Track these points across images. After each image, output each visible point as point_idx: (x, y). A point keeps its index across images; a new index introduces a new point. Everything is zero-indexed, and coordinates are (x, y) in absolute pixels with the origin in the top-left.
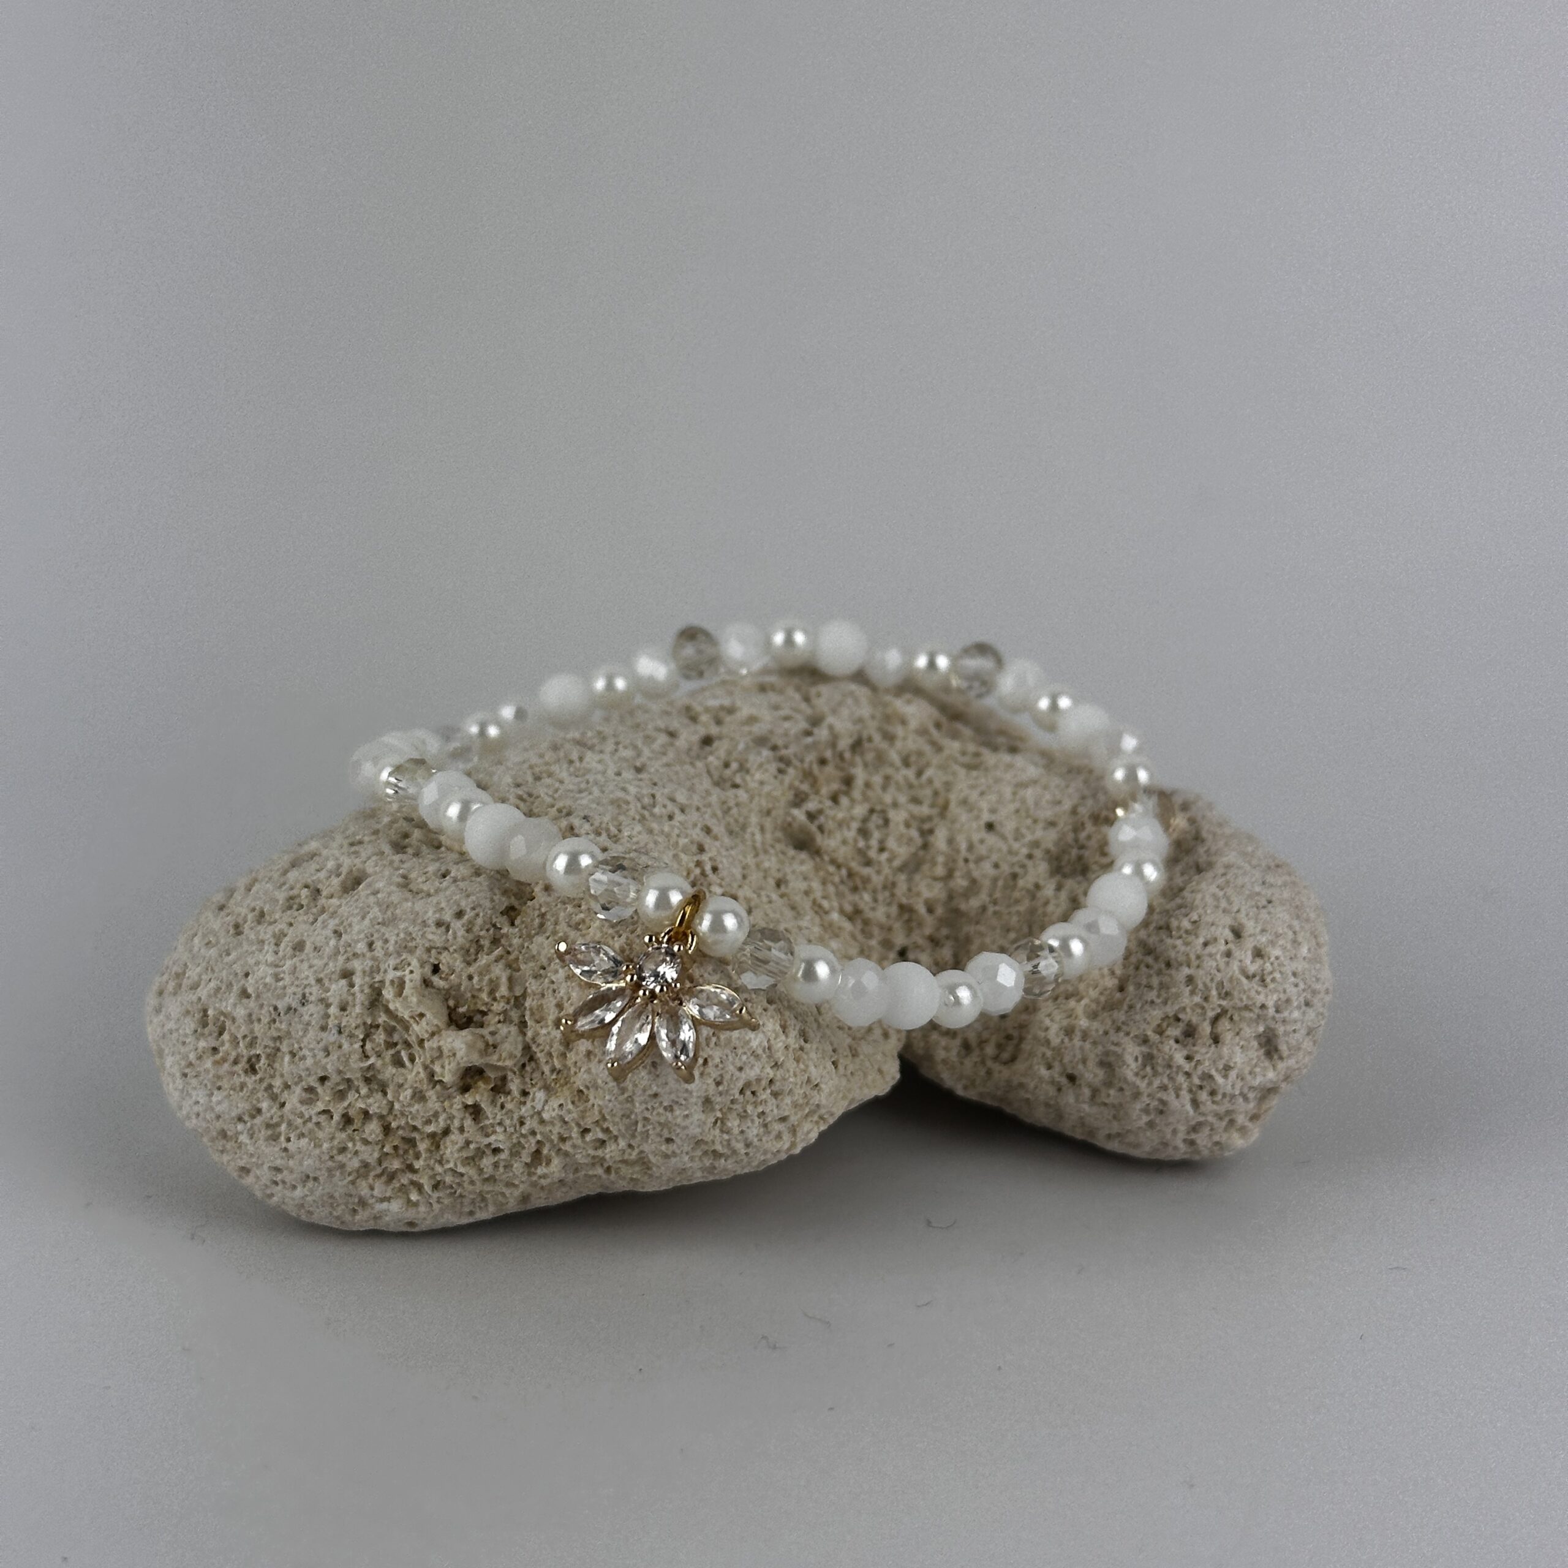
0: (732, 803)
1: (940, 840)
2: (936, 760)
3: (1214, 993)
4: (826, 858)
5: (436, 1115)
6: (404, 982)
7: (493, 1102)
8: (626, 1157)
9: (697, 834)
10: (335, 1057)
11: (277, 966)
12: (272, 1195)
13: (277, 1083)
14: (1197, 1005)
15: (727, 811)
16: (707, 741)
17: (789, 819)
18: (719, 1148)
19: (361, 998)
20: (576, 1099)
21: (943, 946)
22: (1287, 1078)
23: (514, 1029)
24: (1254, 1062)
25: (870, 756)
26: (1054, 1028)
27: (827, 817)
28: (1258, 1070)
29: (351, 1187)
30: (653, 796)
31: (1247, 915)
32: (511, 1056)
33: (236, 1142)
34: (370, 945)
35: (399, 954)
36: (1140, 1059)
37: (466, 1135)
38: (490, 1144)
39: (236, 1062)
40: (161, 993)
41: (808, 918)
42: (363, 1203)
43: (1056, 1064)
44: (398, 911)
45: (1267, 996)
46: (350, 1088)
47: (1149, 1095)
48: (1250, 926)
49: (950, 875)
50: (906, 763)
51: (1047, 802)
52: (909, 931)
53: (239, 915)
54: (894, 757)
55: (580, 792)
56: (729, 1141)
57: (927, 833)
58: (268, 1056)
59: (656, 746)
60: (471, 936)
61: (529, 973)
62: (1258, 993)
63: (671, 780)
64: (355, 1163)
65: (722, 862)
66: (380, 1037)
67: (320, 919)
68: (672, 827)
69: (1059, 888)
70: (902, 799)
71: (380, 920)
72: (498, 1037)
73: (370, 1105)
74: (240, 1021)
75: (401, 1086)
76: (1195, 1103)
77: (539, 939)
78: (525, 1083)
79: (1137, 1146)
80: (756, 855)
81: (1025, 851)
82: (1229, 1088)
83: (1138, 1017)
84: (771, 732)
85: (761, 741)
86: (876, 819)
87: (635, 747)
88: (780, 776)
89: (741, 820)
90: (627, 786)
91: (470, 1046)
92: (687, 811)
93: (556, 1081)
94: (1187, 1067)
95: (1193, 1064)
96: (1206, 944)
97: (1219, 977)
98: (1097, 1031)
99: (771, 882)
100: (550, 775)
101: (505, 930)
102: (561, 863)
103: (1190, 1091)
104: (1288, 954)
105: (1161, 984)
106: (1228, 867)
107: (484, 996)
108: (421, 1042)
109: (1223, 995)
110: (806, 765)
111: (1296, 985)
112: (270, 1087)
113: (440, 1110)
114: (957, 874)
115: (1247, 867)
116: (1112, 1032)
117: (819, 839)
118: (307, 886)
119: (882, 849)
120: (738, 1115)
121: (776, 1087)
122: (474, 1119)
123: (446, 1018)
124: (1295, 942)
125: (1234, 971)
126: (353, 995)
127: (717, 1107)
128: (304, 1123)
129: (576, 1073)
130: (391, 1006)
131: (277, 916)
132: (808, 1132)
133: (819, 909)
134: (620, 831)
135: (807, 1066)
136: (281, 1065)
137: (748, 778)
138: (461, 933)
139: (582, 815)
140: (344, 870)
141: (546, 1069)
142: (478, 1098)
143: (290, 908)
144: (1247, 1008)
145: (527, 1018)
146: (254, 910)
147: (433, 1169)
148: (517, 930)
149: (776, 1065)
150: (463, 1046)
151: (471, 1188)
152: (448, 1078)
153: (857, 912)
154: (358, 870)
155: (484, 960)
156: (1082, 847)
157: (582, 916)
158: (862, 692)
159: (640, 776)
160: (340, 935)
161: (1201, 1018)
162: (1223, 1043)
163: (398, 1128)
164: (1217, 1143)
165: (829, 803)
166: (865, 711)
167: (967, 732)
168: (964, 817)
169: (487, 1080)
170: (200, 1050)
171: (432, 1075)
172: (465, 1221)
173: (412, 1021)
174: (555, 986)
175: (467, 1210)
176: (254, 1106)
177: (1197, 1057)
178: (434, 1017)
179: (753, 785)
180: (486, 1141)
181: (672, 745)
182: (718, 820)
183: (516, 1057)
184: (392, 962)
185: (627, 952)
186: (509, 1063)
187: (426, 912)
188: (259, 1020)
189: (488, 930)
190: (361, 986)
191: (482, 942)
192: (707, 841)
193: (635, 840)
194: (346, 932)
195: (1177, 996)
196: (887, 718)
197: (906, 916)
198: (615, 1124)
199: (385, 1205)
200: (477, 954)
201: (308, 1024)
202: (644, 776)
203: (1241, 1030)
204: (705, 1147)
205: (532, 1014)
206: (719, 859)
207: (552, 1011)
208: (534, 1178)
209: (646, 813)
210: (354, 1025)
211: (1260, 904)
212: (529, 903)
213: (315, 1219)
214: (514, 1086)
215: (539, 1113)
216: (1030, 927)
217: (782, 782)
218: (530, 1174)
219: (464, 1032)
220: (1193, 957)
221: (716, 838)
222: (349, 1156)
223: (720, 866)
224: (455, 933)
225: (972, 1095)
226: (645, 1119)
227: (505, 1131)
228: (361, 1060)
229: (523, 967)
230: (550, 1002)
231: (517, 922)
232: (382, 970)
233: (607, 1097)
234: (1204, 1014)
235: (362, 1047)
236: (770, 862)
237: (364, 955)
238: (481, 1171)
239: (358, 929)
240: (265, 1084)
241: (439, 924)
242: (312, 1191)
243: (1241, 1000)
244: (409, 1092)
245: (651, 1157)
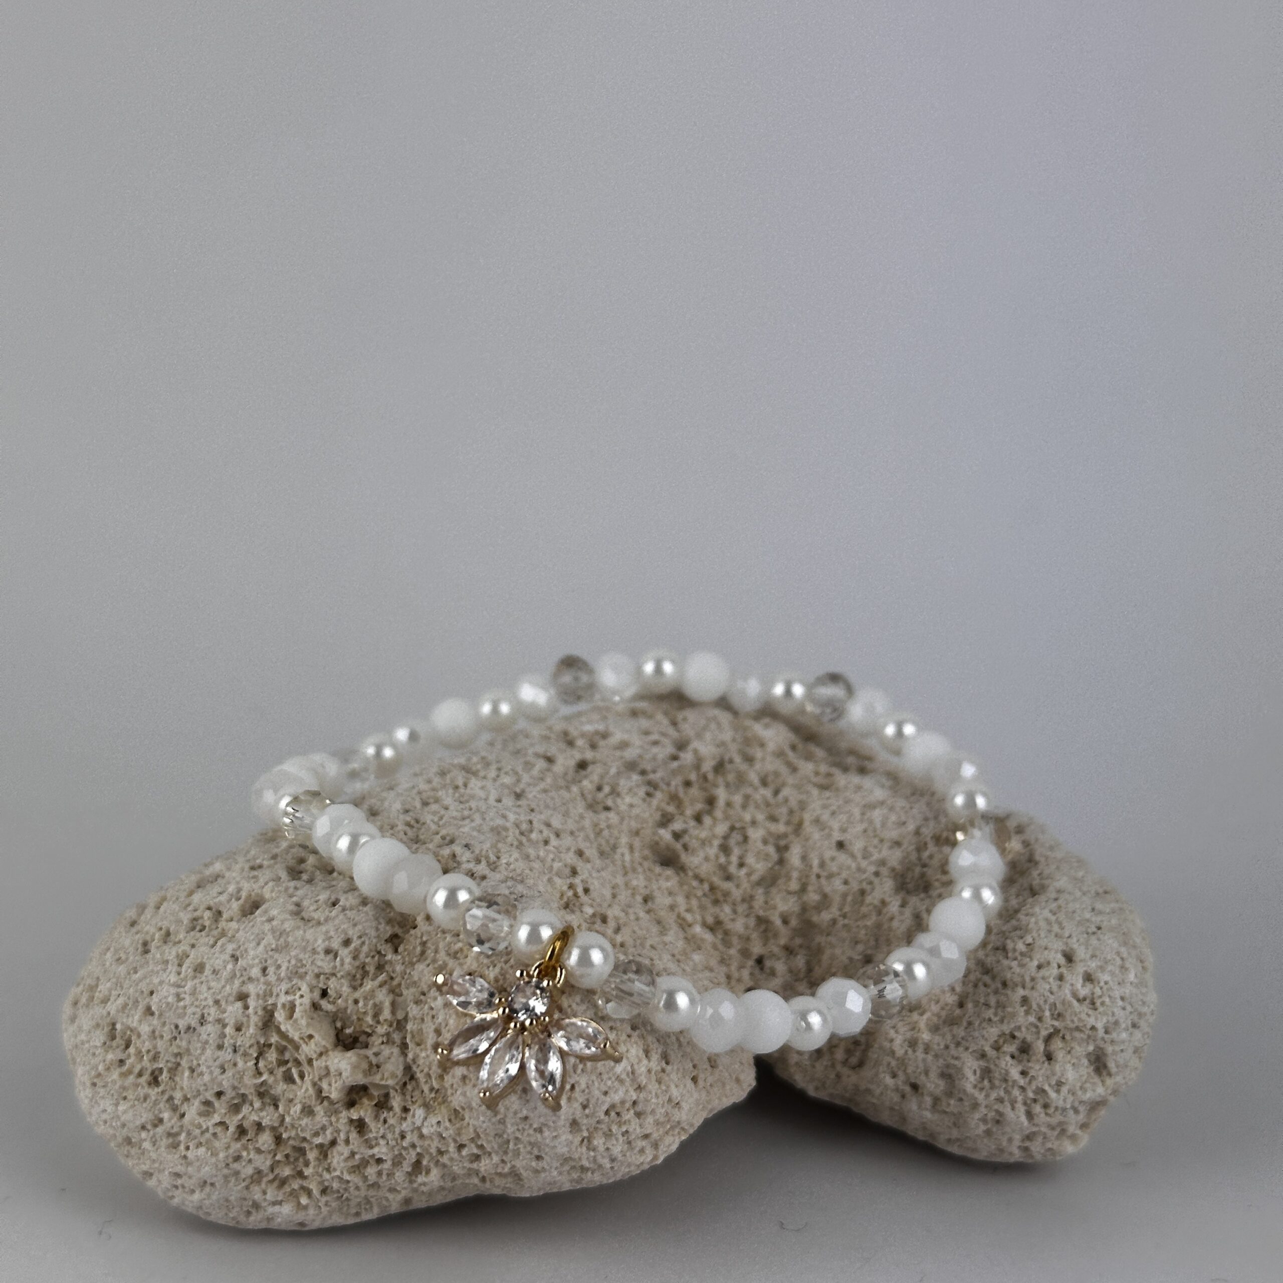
0: (603, 825)
1: (794, 857)
2: (790, 780)
3: (1047, 1013)
4: (690, 874)
5: (324, 1128)
6: (295, 1006)
7: (377, 1117)
8: (499, 1170)
9: (570, 858)
10: (230, 1074)
11: (179, 986)
12: (173, 1197)
13: (178, 1095)
14: (1032, 1024)
15: (599, 833)
16: (582, 765)
17: (657, 838)
18: (586, 1163)
19: (254, 1020)
20: (453, 1117)
21: (796, 954)
22: (1115, 1092)
23: (396, 1051)
24: (1084, 1078)
25: (731, 777)
26: (899, 1040)
27: (690, 836)
28: (1088, 1085)
29: (245, 1192)
30: (531, 822)
31: (1078, 941)
32: (393, 1075)
33: (140, 1148)
34: (264, 970)
35: (290, 979)
36: (978, 1072)
37: (351, 1147)
38: (374, 1155)
39: (140, 1075)
40: (76, 1003)
41: (672, 932)
42: (256, 1206)
43: (900, 1073)
44: (290, 939)
45: (1096, 1019)
46: (244, 1101)
47: (986, 1107)
48: (1081, 953)
49: (803, 889)
50: (764, 783)
51: (894, 823)
52: (766, 941)
53: (147, 933)
54: (753, 777)
55: (464, 819)
56: (595, 1157)
57: (782, 850)
58: (170, 1070)
59: (535, 772)
60: (357, 963)
61: (410, 997)
62: (1089, 1015)
63: (547, 807)
64: (249, 1171)
65: (593, 884)
66: (272, 1056)
67: (219, 943)
68: (548, 852)
69: (903, 905)
70: (760, 817)
71: (274, 946)
72: (381, 1058)
73: (262, 1118)
74: (145, 1037)
75: (291, 1101)
76: (1030, 1115)
77: (420, 967)
78: (405, 1100)
79: (975, 1150)
80: (626, 874)
81: (872, 869)
82: (1061, 1103)
83: (976, 1034)
84: (640, 756)
85: (631, 766)
86: (736, 837)
87: (516, 773)
88: (648, 799)
89: (612, 841)
90: (508, 813)
91: (355, 1067)
92: (562, 835)
93: (435, 1099)
94: (1022, 1082)
95: (1027, 1080)
96: (1039, 967)
97: (1052, 999)
98: (938, 1044)
99: (639, 899)
100: (437, 801)
101: (389, 957)
102: (440, 897)
103: (1025, 1104)
104: (1116, 979)
105: (998, 1002)
106: (1059, 891)
107: (369, 1019)
108: (310, 1061)
109: (1055, 1016)
110: (672, 788)
111: (1124, 1009)
112: (171, 1099)
113: (326, 1123)
114: (810, 888)
115: (1078, 894)
116: (952, 1046)
117: (684, 857)
118: (209, 908)
119: (741, 865)
120: (604, 1133)
121: (639, 1108)
122: (359, 1132)
123: (332, 1039)
124: (1123, 968)
125: (1066, 995)
126: (248, 1016)
127: (584, 1128)
128: (203, 1133)
129: (452, 1094)
130: (283, 1028)
131: (181, 936)
132: (670, 1145)
133: (684, 925)
134: (498, 858)
135: (668, 1087)
136: (182, 1079)
137: (619, 801)
138: (348, 960)
139: (464, 843)
140: (244, 894)
141: (426, 1088)
142: (362, 1113)
143: (193, 929)
144: (1078, 1029)
145: (408, 1040)
146: (161, 929)
147: (321, 1176)
148: (399, 957)
149: (639, 1088)
150: (349, 1067)
151: (357, 1193)
152: (334, 1095)
153: (719, 923)
154: (257, 895)
155: (369, 985)
156: (924, 866)
157: (460, 945)
158: (724, 717)
159: (519, 803)
160: (237, 960)
161: (1035, 1036)
162: (1056, 1061)
163: (289, 1138)
164: (1050, 1149)
165: (692, 823)
166: (727, 735)
167: (820, 753)
168: (816, 836)
169: (371, 1097)
170: (107, 1062)
171: (320, 1091)
172: (351, 1221)
173: (301, 1042)
174: (434, 1012)
175: (354, 1211)
176: (155, 1116)
177: (1032, 1073)
178: (322, 1038)
179: (623, 808)
180: (371, 1152)
181: (548, 770)
182: (591, 843)
183: (397, 1077)
184: (284, 987)
185: (501, 982)
186: (390, 1082)
187: (316, 940)
188: (162, 1037)
189: (373, 957)
190: (256, 1008)
191: (367, 968)
192: (580, 865)
193: (512, 867)
194: (242, 956)
195: (1014, 1015)
196: (747, 741)
197: (763, 927)
198: (489, 1142)
199: (277, 1208)
200: (362, 979)
201: (206, 1042)
202: (523, 802)
203: (1072, 1048)
204: (573, 1164)
205: (413, 1037)
206: (590, 881)
207: (430, 1036)
208: (415, 1185)
209: (524, 839)
210: (247, 1045)
211: (1090, 931)
212: (412, 932)
213: (212, 1218)
214: (396, 1102)
215: (419, 1129)
216: (877, 940)
217: (649, 804)
218: (411, 1182)
219: (350, 1054)
220: (1027, 979)
221: (588, 861)
222: (244, 1164)
223: (592, 888)
224: (342, 960)
225: (823, 1095)
226: (517, 1138)
227: (388, 1143)
228: (254, 1076)
229: (405, 992)
230: (429, 1028)
231: (400, 949)
232: (275, 994)
233: (482, 1118)
234: (1038, 1033)
235: (256, 1064)
236: (639, 881)
237: (258, 980)
238: (365, 1178)
239: (253, 955)
240: (166, 1097)
241: (328, 951)
242: (209, 1195)
243: (1072, 1021)
244: (299, 1107)
245: (522, 1171)
